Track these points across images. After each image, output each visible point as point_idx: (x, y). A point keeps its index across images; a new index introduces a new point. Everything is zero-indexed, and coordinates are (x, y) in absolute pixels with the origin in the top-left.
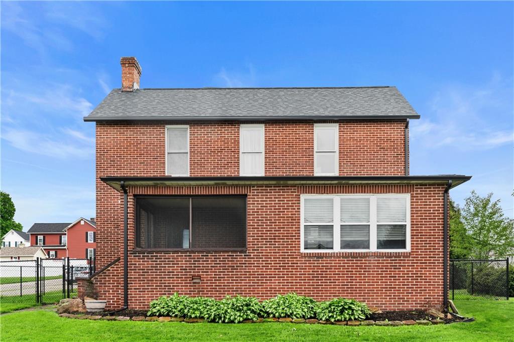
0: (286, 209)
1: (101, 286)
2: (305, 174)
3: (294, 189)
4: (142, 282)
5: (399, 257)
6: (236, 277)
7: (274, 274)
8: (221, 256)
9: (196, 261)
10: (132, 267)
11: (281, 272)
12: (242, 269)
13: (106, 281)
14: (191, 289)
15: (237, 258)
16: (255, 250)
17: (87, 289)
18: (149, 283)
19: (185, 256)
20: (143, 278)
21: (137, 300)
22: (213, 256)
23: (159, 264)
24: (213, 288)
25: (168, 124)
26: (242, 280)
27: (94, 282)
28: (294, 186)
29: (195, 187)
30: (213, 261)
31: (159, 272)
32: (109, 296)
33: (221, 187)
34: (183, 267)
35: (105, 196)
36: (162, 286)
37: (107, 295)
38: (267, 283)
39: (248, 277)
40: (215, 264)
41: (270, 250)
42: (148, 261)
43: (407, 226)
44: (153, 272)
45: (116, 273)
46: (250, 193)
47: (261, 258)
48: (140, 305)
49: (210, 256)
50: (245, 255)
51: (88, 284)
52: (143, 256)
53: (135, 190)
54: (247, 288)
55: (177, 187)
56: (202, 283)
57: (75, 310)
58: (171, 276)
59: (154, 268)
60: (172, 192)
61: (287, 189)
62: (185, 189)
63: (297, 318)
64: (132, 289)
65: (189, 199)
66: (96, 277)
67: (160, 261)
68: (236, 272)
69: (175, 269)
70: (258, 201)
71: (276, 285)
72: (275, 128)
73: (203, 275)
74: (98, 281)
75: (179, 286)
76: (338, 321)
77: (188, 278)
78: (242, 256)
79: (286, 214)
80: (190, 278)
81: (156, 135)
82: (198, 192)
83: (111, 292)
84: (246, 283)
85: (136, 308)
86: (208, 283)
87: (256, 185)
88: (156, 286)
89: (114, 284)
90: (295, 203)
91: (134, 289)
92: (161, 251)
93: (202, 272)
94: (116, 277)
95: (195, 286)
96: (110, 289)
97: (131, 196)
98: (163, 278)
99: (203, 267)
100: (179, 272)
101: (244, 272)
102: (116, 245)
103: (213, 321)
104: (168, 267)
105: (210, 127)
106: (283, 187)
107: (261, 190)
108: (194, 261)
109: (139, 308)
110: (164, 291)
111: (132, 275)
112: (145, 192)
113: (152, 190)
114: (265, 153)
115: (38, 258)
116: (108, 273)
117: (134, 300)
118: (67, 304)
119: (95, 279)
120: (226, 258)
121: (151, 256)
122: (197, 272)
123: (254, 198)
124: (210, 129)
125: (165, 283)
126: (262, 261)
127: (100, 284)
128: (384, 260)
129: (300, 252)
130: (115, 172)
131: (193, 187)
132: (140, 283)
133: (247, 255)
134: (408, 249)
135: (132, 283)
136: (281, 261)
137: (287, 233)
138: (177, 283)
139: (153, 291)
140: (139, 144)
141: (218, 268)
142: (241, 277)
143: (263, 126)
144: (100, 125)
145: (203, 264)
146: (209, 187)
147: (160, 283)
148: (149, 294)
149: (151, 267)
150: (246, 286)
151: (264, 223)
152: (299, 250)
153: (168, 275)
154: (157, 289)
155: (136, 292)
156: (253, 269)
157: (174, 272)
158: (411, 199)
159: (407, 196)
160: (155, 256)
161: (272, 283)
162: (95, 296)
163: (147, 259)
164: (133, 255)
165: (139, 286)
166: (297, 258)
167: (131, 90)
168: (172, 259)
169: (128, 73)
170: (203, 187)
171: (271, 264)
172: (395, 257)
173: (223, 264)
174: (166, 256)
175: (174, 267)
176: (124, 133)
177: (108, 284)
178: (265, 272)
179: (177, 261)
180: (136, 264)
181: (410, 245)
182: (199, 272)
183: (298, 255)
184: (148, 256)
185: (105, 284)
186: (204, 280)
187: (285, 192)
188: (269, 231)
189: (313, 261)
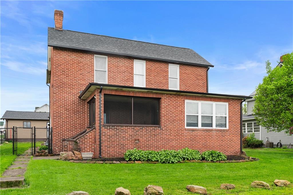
0: (179, 106)
1: (83, 145)
2: (165, 88)
3: (182, 97)
4: (108, 142)
5: (224, 131)
6: (156, 140)
7: (174, 139)
8: (149, 129)
9: (137, 131)
10: (103, 134)
11: (176, 137)
12: (159, 136)
13: (85, 142)
14: (134, 146)
15: (157, 130)
16: (165, 126)
17: (74, 146)
18: (112, 143)
19: (131, 128)
20: (109, 140)
21: (106, 152)
22: (145, 129)
23: (118, 133)
24: (145, 146)
25: (96, 54)
26: (159, 141)
27: (78, 142)
28: (182, 95)
29: (137, 92)
30: (145, 131)
31: (118, 137)
32: (87, 150)
33: (149, 93)
34: (130, 134)
35: (59, 91)
36: (119, 144)
37: (86, 149)
38: (170, 143)
39: (162, 140)
40: (146, 133)
41: (172, 126)
42: (112, 131)
43: (227, 117)
44: (115, 137)
45: (91, 137)
46: (163, 97)
47: (167, 130)
48: (108, 155)
49: (144, 129)
50: (160, 129)
51: (75, 143)
52: (109, 128)
53: (105, 92)
54: (161, 146)
55: (128, 92)
56: (140, 143)
57: (71, 158)
58: (124, 139)
59: (115, 135)
60: (125, 94)
61: (179, 97)
62: (131, 93)
63: (197, 160)
64: (103, 146)
65: (132, 98)
66: (80, 139)
67: (118, 131)
68: (156, 137)
69: (127, 136)
70: (166, 102)
71: (175, 144)
72: (151, 64)
73: (141, 139)
74: (81, 142)
75: (128, 144)
76: (217, 161)
77: (133, 140)
78: (159, 129)
79: (179, 109)
80: (134, 140)
81: (89, 59)
82: (138, 95)
83: (88, 148)
84: (161, 143)
85: (106, 157)
86: (143, 143)
87: (166, 93)
88: (116, 144)
89: (90, 143)
90: (183, 104)
91: (105, 146)
92: (119, 126)
93: (140, 137)
94: (91, 139)
95: (137, 144)
96: (87, 146)
97: (103, 94)
98: (120, 140)
99: (140, 134)
100: (128, 137)
101: (160, 137)
102: (66, 120)
103: (164, 162)
104: (123, 134)
105: (122, 59)
106: (177, 95)
107: (168, 96)
108: (136, 131)
109: (107, 157)
110: (121, 147)
111: (103, 138)
112: (110, 93)
113: (114, 92)
114: (146, 76)
115: (14, 127)
116: (87, 137)
117: (105, 152)
118: (65, 155)
119: (79, 140)
120: (152, 130)
121: (114, 128)
122: (138, 137)
123: (165, 100)
124: (118, 60)
125: (121, 143)
126: (168, 132)
127: (82, 143)
128: (219, 133)
129: (184, 128)
130: (65, 78)
131: (135, 92)
132: (108, 143)
133: (161, 129)
134: (227, 128)
135: (103, 143)
136: (177, 132)
137: (179, 119)
138: (127, 143)
139: (115, 147)
140: (79, 63)
141: (148, 135)
142: (159, 140)
143: (145, 61)
144: (56, 49)
145: (140, 133)
146: (143, 93)
147: (118, 143)
148: (112, 149)
149: (114, 134)
150: (161, 144)
151: (169, 113)
152: (185, 127)
153: (122, 139)
154: (117, 146)
155: (106, 148)
156: (164, 136)
157: (125, 137)
158: (229, 105)
159: (227, 104)
160: (116, 128)
161: (173, 143)
162: (79, 150)
163: (112, 130)
164: (104, 127)
165: (107, 145)
166: (183, 131)
167: (61, 30)
168: (125, 130)
169: (59, 20)
170: (141, 93)
171: (172, 133)
172: (223, 131)
173: (150, 133)
174: (121, 128)
175: (126, 134)
176: (70, 56)
177: (87, 143)
178: (169, 137)
179: (127, 131)
180: (105, 132)
181: (228, 126)
182: (139, 137)
183: (184, 129)
184: (112, 128)
185: (85, 143)
186: (141, 142)
187: (178, 98)
188: (171, 117)
189: (190, 132)
